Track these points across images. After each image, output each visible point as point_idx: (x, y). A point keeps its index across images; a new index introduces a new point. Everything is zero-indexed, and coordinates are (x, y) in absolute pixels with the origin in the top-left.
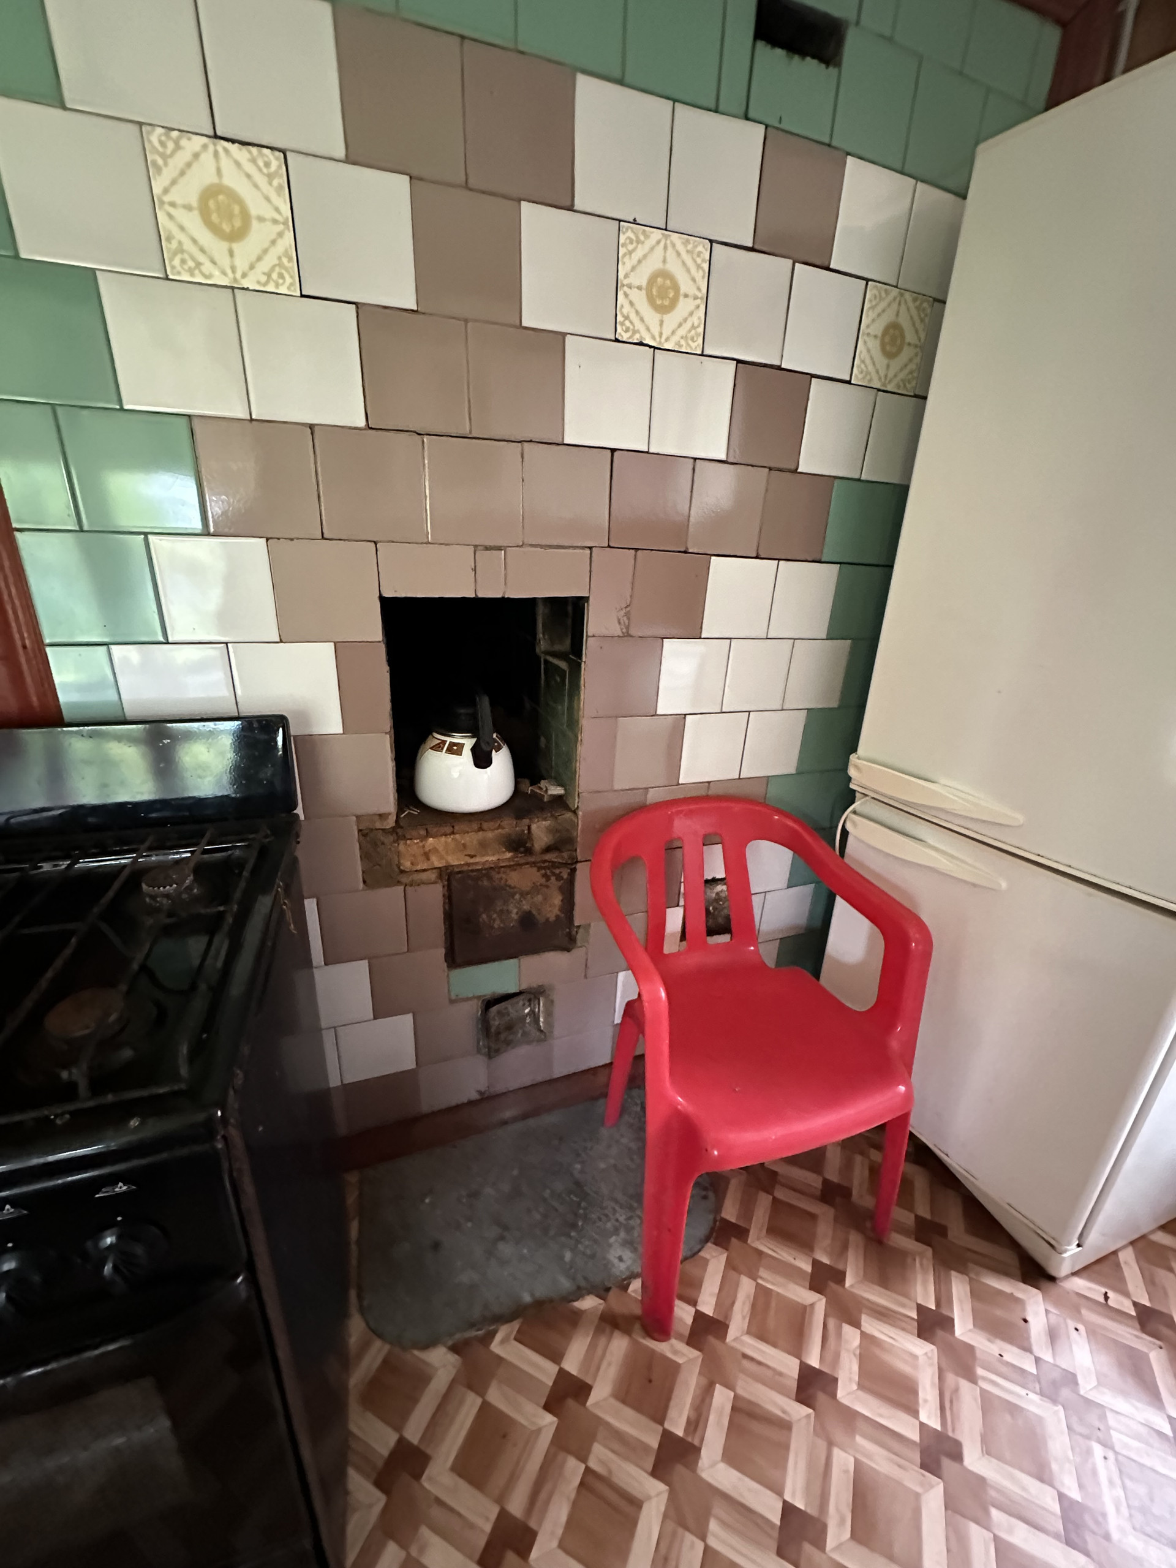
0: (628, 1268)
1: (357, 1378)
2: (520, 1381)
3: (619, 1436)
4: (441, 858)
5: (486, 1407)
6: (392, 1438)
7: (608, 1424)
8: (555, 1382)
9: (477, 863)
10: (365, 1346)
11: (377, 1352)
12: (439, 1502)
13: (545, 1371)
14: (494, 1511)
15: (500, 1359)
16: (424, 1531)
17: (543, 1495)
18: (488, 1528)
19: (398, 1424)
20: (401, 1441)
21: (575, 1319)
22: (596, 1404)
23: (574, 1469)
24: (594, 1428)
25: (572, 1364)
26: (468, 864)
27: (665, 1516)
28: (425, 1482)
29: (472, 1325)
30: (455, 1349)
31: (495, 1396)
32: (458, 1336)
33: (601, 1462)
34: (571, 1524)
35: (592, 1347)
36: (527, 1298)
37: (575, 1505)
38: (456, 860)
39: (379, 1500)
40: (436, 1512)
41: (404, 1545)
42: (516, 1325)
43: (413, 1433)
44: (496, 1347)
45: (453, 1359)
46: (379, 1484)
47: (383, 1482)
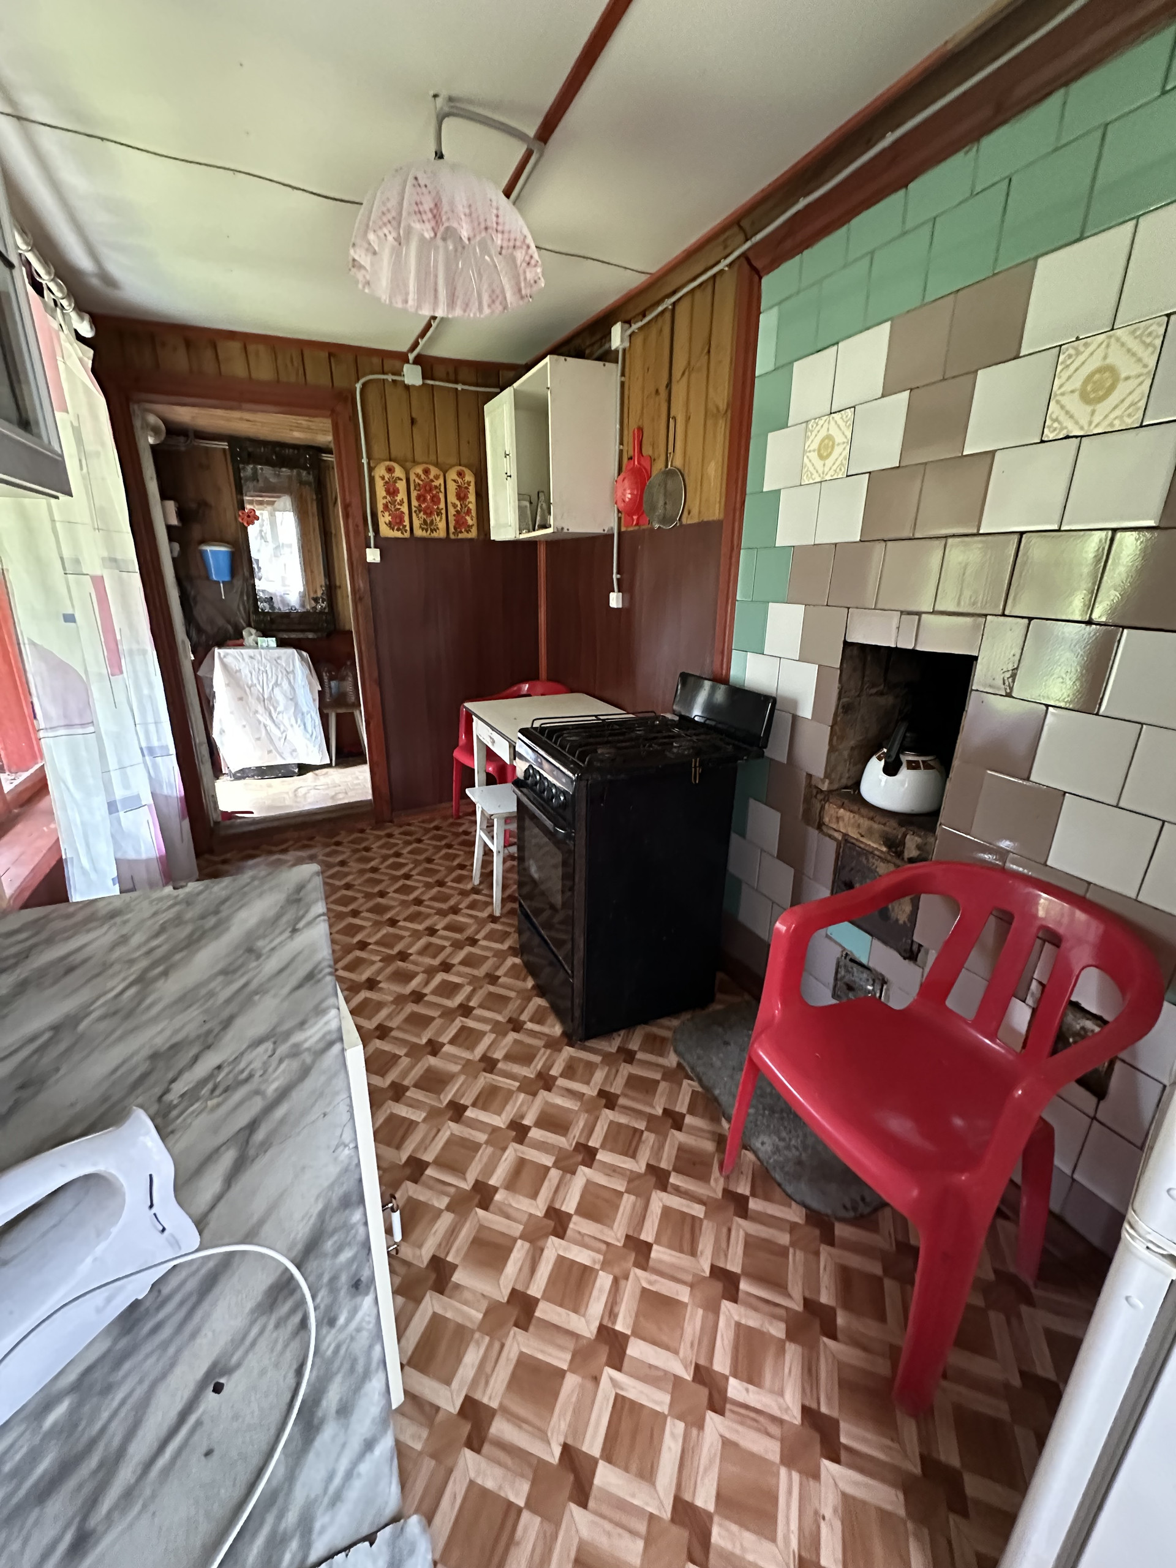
0: (759, 1149)
1: (654, 1030)
2: (673, 1096)
3: (661, 1147)
4: (845, 826)
5: (658, 1082)
6: (635, 1048)
7: (666, 1140)
8: (678, 1113)
9: (862, 842)
10: (668, 1028)
11: (667, 1034)
12: (617, 1071)
13: (682, 1107)
14: (618, 1092)
15: (681, 1085)
16: (607, 1069)
17: (629, 1112)
18: (612, 1091)
19: (642, 1049)
20: (635, 1052)
21: (715, 1119)
22: (673, 1135)
23: (641, 1125)
24: (663, 1136)
25: (689, 1120)
26: (857, 840)
27: (631, 1171)
28: (623, 1064)
29: (693, 1069)
30: (679, 1065)
31: (663, 1086)
32: (685, 1064)
33: (647, 1138)
34: (620, 1125)
35: (701, 1130)
36: (717, 1092)
37: (627, 1126)
38: (853, 833)
39: (614, 1050)
40: (614, 1071)
41: (602, 1062)
42: (700, 1089)
43: (640, 1056)
44: (686, 1082)
45: (674, 1064)
46: (619, 1048)
47: (620, 1050)
